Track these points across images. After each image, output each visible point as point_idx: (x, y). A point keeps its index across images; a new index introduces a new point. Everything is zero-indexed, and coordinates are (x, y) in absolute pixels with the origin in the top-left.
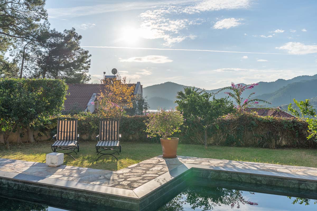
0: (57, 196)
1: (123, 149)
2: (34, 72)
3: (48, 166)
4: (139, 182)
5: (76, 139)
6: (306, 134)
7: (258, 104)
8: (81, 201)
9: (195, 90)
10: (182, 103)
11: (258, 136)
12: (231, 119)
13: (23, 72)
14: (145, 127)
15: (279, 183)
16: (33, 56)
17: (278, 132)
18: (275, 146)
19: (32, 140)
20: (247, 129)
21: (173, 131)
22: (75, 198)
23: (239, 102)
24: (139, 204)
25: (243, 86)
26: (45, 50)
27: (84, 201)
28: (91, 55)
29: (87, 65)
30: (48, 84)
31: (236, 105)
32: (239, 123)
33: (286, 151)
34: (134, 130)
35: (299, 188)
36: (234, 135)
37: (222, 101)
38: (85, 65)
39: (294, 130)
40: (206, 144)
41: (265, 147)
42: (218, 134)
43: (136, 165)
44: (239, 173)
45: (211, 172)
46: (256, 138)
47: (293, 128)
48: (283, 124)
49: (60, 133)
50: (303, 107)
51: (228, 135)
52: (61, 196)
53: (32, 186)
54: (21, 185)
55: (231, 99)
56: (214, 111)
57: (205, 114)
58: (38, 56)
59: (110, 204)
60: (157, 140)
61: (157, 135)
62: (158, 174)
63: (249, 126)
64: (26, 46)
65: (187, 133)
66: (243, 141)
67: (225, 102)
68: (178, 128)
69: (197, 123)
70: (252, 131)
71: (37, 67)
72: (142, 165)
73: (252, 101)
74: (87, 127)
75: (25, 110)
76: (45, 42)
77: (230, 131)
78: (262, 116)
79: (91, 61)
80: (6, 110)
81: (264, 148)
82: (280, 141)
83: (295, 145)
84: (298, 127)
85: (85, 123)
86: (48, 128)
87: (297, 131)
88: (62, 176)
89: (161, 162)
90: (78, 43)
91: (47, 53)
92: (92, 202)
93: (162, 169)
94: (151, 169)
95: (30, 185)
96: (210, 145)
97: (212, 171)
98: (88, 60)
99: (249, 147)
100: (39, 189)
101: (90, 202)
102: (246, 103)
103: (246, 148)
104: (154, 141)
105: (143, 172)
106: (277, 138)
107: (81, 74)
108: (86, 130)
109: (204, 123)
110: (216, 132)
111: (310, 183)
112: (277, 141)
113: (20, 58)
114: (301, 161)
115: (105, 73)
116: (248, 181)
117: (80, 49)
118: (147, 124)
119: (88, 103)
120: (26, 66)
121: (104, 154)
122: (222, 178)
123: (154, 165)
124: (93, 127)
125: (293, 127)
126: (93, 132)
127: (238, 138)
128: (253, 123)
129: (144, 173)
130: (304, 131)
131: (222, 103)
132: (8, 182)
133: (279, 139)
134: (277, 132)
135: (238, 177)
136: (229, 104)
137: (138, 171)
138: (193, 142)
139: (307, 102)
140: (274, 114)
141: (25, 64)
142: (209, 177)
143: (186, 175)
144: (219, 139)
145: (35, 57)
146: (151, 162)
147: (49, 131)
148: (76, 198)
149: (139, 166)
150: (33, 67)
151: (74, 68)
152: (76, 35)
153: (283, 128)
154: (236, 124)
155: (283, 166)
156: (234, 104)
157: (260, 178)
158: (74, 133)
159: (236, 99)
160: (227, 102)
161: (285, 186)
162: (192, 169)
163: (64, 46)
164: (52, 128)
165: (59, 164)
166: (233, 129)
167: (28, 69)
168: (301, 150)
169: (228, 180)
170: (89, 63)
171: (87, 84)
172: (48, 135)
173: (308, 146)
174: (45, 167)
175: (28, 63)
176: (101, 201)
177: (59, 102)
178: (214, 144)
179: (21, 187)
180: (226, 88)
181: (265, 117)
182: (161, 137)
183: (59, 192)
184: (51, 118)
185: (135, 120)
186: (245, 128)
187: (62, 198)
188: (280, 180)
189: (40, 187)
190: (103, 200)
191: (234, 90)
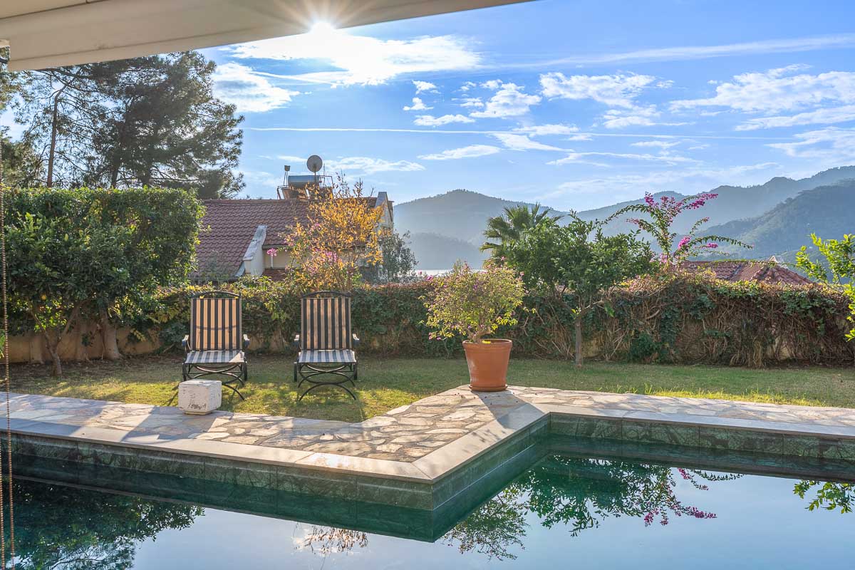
0: (222, 481)
1: (362, 372)
2: (84, 168)
3: (185, 414)
4: (423, 446)
5: (241, 347)
6: (844, 328)
7: (716, 250)
8: (285, 492)
9: (538, 213)
10: (515, 250)
11: (716, 334)
12: (645, 292)
13: (55, 167)
14: (423, 313)
15: (771, 447)
16: (82, 122)
17: (771, 325)
18: (763, 361)
19: (114, 353)
20: (688, 317)
21: (495, 322)
22: (270, 484)
23: (664, 244)
24: (431, 493)
25: (677, 201)
26: (115, 106)
27: (293, 492)
28: (242, 118)
29: (233, 145)
30: (153, 202)
31: (658, 252)
32: (666, 301)
33: (790, 374)
34: (384, 324)
35: (822, 459)
36: (653, 333)
37: (620, 242)
38: (227, 146)
39: (813, 318)
40: (579, 357)
41: (736, 365)
42: (609, 331)
43: (404, 408)
44: (670, 425)
45: (599, 424)
46: (710, 339)
47: (810, 312)
48: (784, 301)
49: (198, 330)
50: (838, 256)
51: (637, 332)
52: (235, 481)
53: (158, 458)
54: (130, 456)
55: (646, 237)
56: (600, 269)
57: (575, 277)
58: (95, 123)
59: (358, 495)
60: (447, 350)
61: (456, 332)
62: (467, 427)
63: (692, 309)
64: (60, 93)
65: (527, 330)
66: (676, 348)
67: (629, 243)
68: (509, 314)
69: (553, 303)
70: (701, 321)
71: (93, 153)
72: (422, 408)
73: (700, 241)
74: (259, 317)
75: (104, 272)
76: (114, 82)
77: (641, 323)
78: (727, 282)
79: (243, 134)
80: (55, 274)
81: (733, 366)
82: (775, 347)
83: (815, 359)
84: (823, 308)
85: (253, 306)
86: (155, 320)
87: (821, 321)
88: (228, 434)
89: (468, 401)
90: (206, 85)
91: (121, 113)
92: (313, 492)
93: (474, 416)
94: (446, 418)
95: (152, 457)
96: (589, 360)
97: (599, 420)
98: (236, 130)
99: (692, 364)
100: (177, 465)
101: (307, 492)
102: (685, 247)
103: (685, 368)
104: (439, 350)
105: (429, 424)
106: (767, 341)
107: (216, 172)
108: (256, 325)
109: (574, 301)
110: (605, 326)
111: (848, 445)
112: (769, 348)
113: (44, 128)
114: (830, 396)
115: (287, 168)
116: (692, 443)
117: (211, 101)
118: (429, 305)
119: (245, 253)
120: (63, 152)
121: (319, 384)
122: (626, 438)
123: (452, 409)
124: (275, 316)
125: (811, 309)
126: (274, 331)
127: (663, 340)
128: (704, 300)
129: (429, 426)
130: (841, 318)
131: (622, 248)
132: (95, 452)
133: (773, 342)
134: (769, 325)
135: (668, 432)
136: (639, 249)
137: (413, 421)
138: (542, 353)
139: (847, 241)
140: (760, 277)
141: (60, 145)
142: (593, 435)
143: (537, 431)
144: (614, 343)
145: (87, 125)
146: (444, 402)
147: (157, 329)
148: (272, 486)
149: (414, 409)
150: (82, 154)
151: (196, 156)
152: (201, 60)
153: (785, 312)
154: (658, 303)
155: (781, 408)
156: (652, 249)
157: (724, 436)
158: (234, 330)
159: (656, 238)
160: (634, 245)
161: (786, 453)
162: (551, 415)
163: (168, 92)
164: (165, 320)
165: (211, 409)
166: (651, 317)
167: (68, 160)
168: (830, 370)
169: (643, 441)
170: (238, 140)
171: (234, 199)
172: (153, 339)
173: (849, 358)
174: (176, 416)
175: (68, 143)
176: (337, 489)
177: (184, 250)
178: (600, 357)
179: (129, 463)
180: (629, 209)
181: (734, 285)
182: (466, 338)
183: (228, 470)
184: (160, 293)
185: (386, 298)
186: (681, 313)
187: (236, 485)
188: (774, 438)
189: (179, 461)
190: (341, 488)
191: (653, 213)
